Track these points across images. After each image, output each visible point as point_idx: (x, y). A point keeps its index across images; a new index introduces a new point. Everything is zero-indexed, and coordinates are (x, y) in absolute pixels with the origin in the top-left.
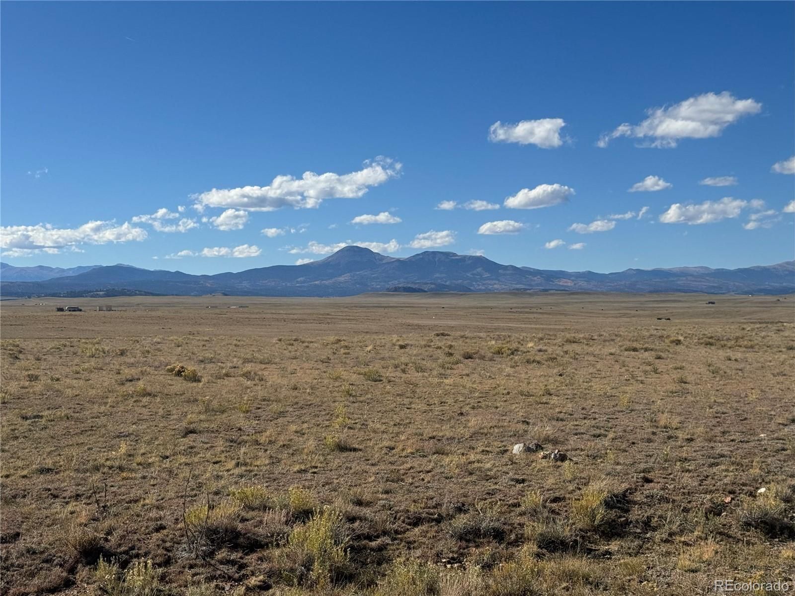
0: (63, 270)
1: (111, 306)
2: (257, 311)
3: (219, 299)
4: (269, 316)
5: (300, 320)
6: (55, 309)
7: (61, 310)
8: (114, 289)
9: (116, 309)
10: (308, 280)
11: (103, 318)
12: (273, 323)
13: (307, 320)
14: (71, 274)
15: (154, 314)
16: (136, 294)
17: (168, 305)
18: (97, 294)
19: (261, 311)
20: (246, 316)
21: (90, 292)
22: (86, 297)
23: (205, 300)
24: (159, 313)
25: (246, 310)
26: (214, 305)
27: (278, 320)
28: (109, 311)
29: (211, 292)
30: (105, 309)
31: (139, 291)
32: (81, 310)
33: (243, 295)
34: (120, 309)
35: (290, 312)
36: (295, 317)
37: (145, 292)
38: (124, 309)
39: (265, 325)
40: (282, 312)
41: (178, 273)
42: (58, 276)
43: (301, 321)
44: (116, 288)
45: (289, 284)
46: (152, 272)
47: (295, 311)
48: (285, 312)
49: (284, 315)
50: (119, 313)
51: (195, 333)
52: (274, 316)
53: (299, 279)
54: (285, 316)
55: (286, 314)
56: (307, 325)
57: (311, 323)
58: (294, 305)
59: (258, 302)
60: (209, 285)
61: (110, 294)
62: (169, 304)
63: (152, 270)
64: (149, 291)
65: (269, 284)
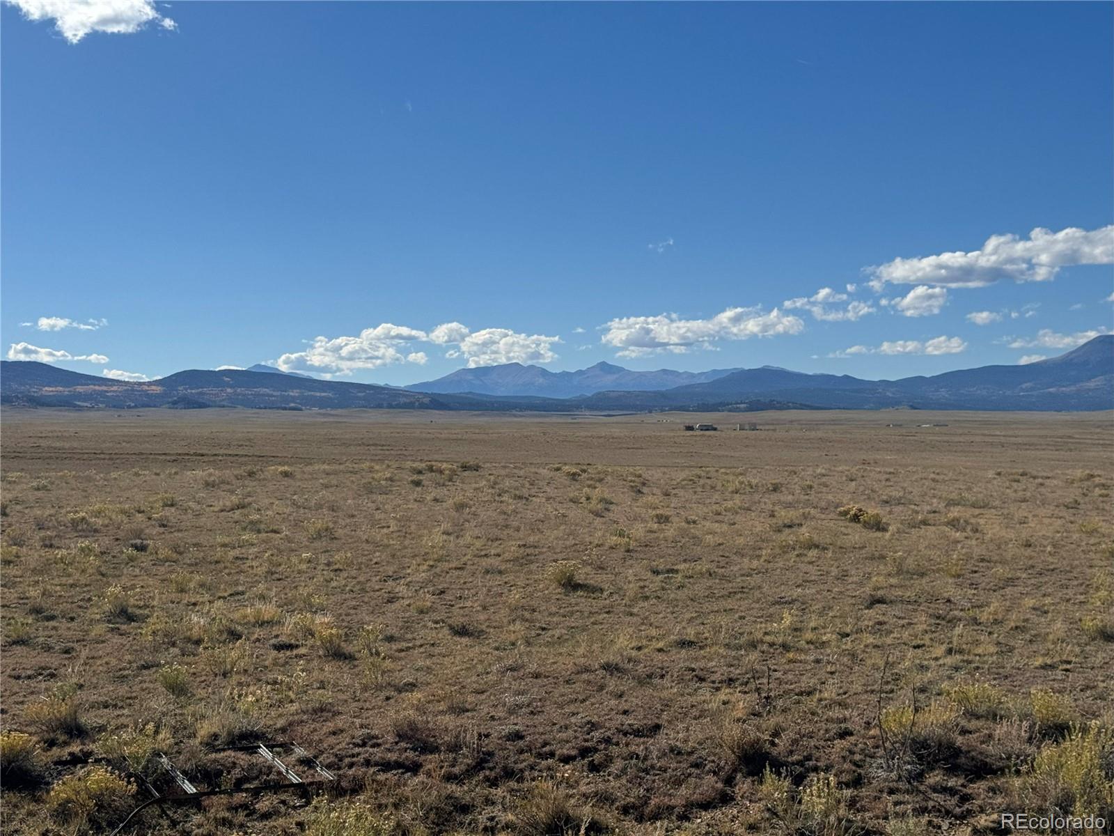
0: (692, 376)
1: (755, 425)
2: (960, 431)
3: (905, 414)
4: (978, 439)
5: (1026, 444)
6: (682, 427)
7: (690, 428)
8: (759, 401)
9: (761, 427)
10: (1039, 386)
11: (745, 441)
12: (984, 450)
13: (1036, 445)
14: (703, 380)
15: (813, 434)
16: (789, 408)
17: (834, 422)
18: (737, 408)
19: (966, 432)
20: (946, 438)
21: (728, 404)
22: (723, 411)
23: (886, 415)
24: (820, 434)
25: (944, 430)
26: (899, 423)
27: (992, 444)
28: (753, 430)
29: (894, 403)
30: (747, 427)
31: (793, 403)
32: (715, 429)
33: (940, 409)
34: (767, 427)
35: (1010, 433)
36: (1019, 440)
37: (801, 404)
38: (772, 427)
39: (973, 452)
40: (998, 433)
41: (846, 377)
42: (686, 382)
43: (1028, 447)
44: (762, 399)
45: (1008, 393)
46: (810, 376)
47: (1021, 433)
48: (1003, 433)
49: (1002, 438)
50: (766, 432)
51: (872, 462)
52: (987, 439)
53: (1024, 386)
54: (1003, 440)
55: (1004, 436)
56: (1038, 453)
57: (1044, 450)
58: (1015, 423)
59: (961, 419)
60: (891, 395)
61: (755, 407)
62: (833, 420)
63: (811, 373)
64: (807, 403)
65: (979, 392)
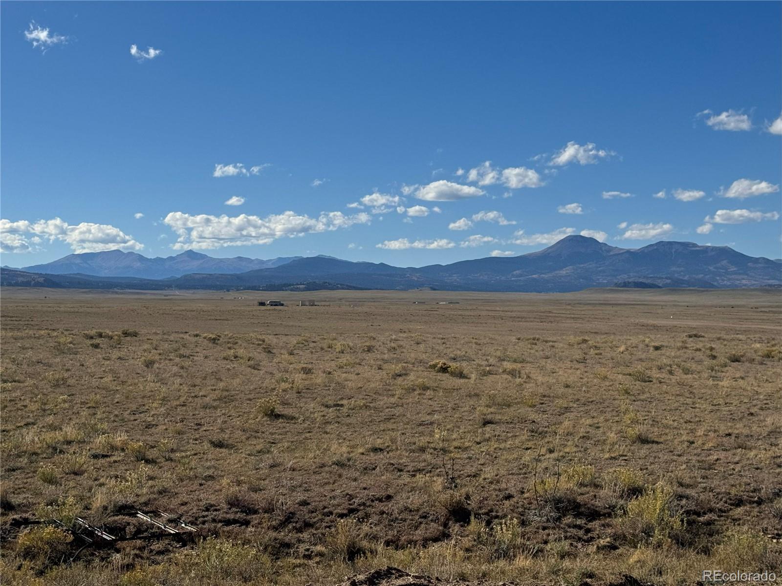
0: (262, 262)
1: (314, 301)
2: (470, 308)
3: (427, 294)
4: (484, 313)
5: (519, 317)
6: (256, 303)
7: (262, 304)
8: (315, 282)
9: (320, 304)
10: (525, 273)
11: (308, 314)
12: (489, 321)
13: (526, 318)
14: (270, 266)
15: (360, 309)
16: (338, 288)
17: (374, 300)
18: (297, 288)
19: (474, 307)
20: (460, 313)
21: (290, 285)
22: (286, 290)
23: (412, 295)
24: (365, 309)
25: (457, 306)
26: (423, 301)
27: (494, 317)
28: (312, 305)
29: (419, 285)
30: (307, 304)
31: (341, 285)
32: (282, 305)
33: (452, 290)
34: (323, 303)
35: (506, 309)
36: (514, 314)
37: (347, 285)
38: (328, 303)
39: (481, 323)
40: (498, 309)
41: (382, 264)
42: (257, 267)
43: (520, 319)
44: (317, 281)
45: (503, 278)
46: (356, 264)
47: (515, 309)
48: (501, 309)
49: (501, 312)
50: (324, 308)
51: (407, 330)
52: (491, 313)
53: (515, 273)
54: (502, 314)
55: (503, 311)
56: (528, 324)
57: (531, 321)
58: (509, 301)
59: (469, 298)
60: (416, 279)
61: (312, 287)
62: (373, 299)
63: (355, 261)
64: (352, 285)
65: (481, 277)
